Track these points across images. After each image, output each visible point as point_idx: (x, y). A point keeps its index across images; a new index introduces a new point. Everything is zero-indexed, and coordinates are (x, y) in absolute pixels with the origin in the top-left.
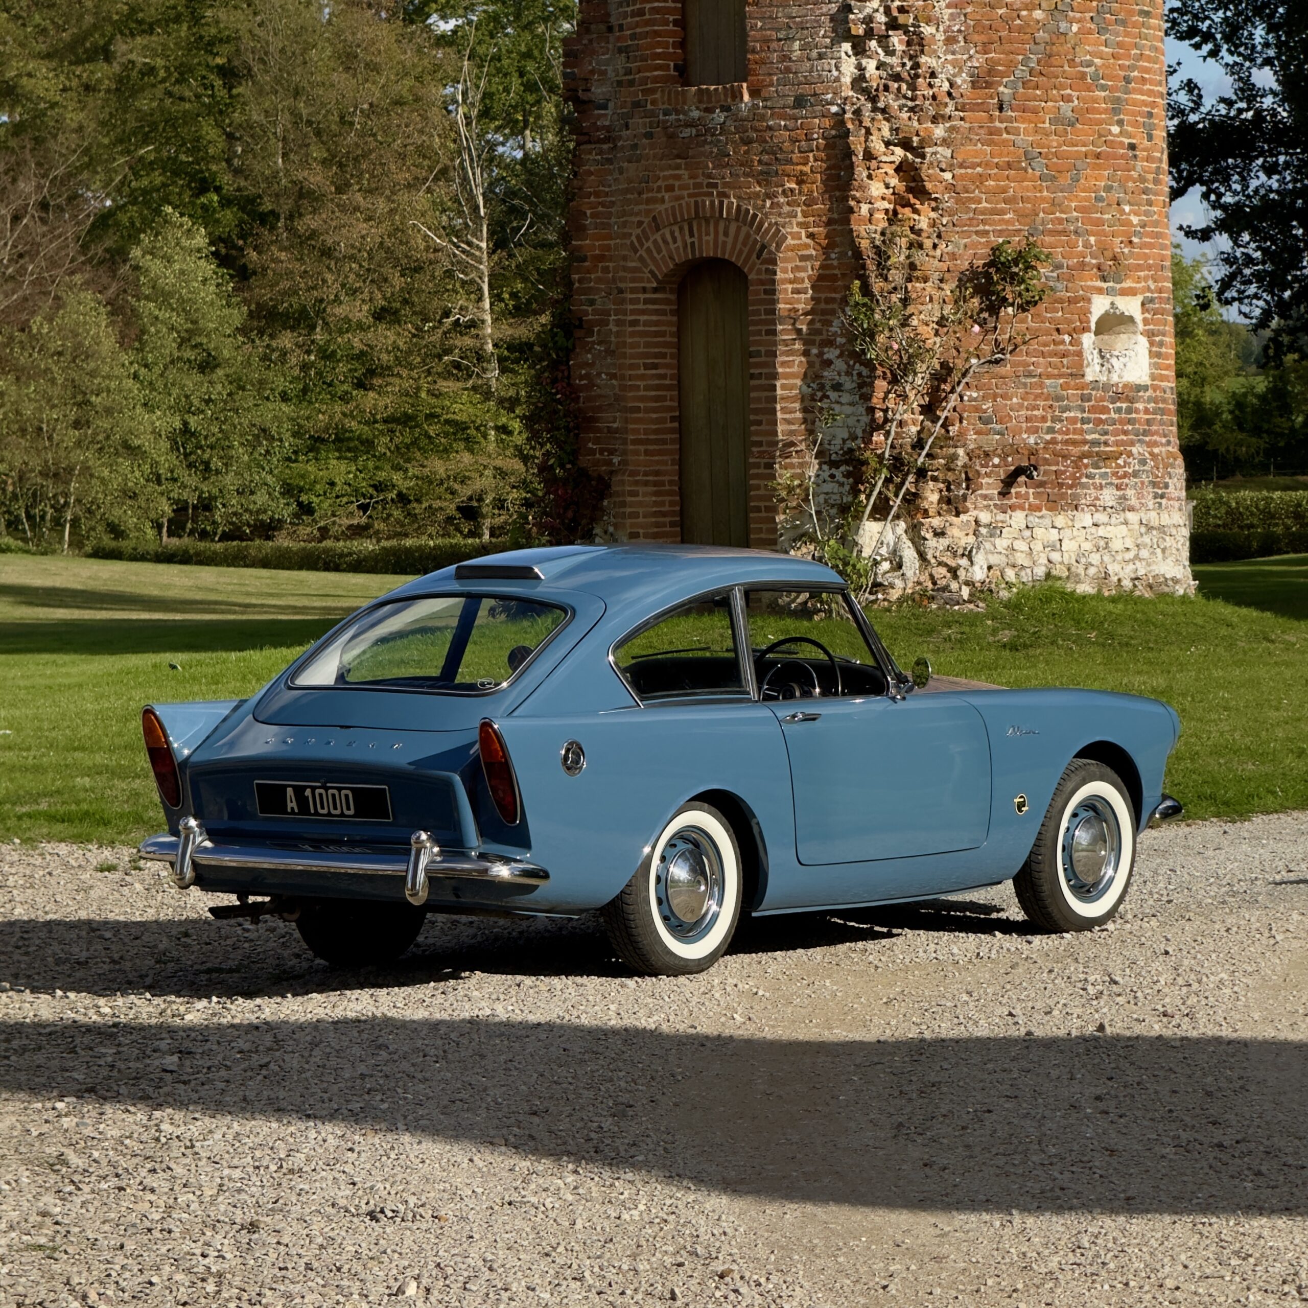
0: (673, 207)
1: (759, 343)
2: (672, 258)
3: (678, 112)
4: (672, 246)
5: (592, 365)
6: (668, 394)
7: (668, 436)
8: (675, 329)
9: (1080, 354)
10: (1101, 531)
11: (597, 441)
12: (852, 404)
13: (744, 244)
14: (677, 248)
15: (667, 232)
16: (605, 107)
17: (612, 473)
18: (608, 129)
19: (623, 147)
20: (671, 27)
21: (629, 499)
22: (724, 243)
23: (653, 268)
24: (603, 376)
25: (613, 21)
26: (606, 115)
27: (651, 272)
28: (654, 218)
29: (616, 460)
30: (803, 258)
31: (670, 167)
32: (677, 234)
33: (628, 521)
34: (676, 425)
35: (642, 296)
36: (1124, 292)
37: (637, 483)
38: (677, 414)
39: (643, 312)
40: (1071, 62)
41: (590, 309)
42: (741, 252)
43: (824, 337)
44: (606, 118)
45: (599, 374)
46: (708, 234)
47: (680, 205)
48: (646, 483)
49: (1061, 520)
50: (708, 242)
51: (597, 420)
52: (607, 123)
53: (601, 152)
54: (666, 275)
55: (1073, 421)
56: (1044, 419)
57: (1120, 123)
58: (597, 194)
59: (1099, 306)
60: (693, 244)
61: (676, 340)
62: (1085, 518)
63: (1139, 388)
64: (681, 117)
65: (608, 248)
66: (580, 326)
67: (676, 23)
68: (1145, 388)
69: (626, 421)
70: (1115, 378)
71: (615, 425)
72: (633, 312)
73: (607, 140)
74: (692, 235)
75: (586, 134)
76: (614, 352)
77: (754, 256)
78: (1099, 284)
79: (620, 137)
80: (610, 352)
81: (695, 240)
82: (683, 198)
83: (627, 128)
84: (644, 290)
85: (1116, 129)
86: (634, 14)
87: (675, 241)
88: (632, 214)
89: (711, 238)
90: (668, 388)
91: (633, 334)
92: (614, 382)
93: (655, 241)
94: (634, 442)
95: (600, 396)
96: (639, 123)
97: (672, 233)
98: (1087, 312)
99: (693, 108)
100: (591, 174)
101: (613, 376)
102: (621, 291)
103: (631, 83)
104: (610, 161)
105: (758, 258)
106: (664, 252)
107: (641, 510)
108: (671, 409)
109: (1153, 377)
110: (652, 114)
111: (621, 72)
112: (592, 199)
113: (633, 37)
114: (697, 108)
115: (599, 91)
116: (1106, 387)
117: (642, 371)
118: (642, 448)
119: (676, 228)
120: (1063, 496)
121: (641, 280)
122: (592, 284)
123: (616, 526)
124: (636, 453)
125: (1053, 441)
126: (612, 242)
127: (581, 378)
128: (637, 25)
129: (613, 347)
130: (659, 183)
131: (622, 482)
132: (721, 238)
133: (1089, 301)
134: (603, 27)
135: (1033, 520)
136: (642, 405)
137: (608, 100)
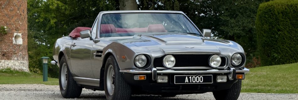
9: (12, 40)
10: (15, 63)
36: (19, 33)
40: (12, 3)
49: (9, 61)
55: (11, 49)
56: (7, 48)
57: (19, 11)
59: (15, 34)
62: (12, 61)
63: (21, 45)
68: (22, 45)
70: (17, 43)
78: (15, 31)
85: (18, 12)
98: (13, 35)
109: (23, 44)
116: (16, 44)
120: (9, 58)
125: (8, 51)
133: (14, 33)
135: (5, 61)
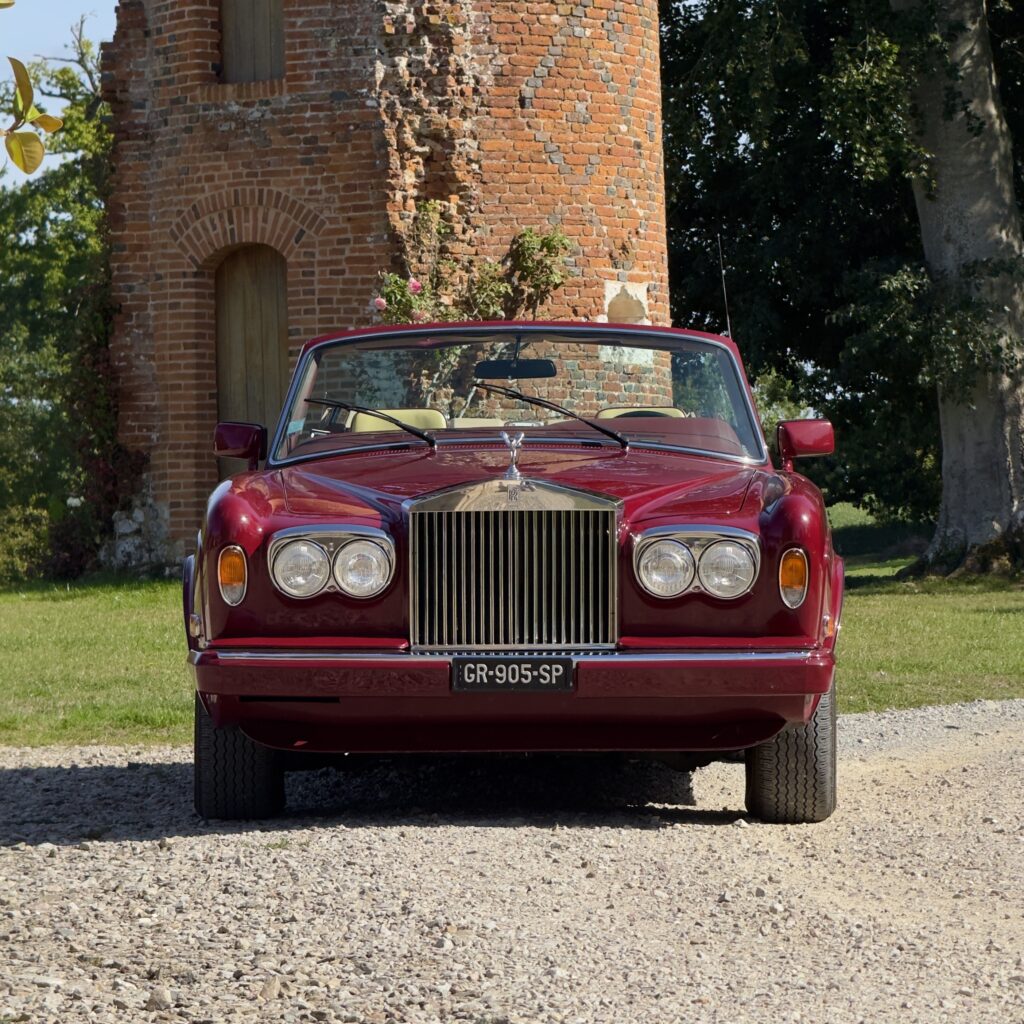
0: (213, 197)
1: (297, 322)
2: (212, 245)
3: (217, 107)
4: (212, 233)
5: (131, 347)
6: (207, 372)
7: (207, 412)
8: (212, 312)
11: (136, 418)
12: (389, 379)
13: (283, 229)
14: (217, 235)
15: (206, 219)
16: (142, 106)
17: (150, 448)
18: (146, 127)
19: (161, 142)
20: (209, 29)
21: (169, 471)
22: (264, 229)
23: (194, 254)
24: (142, 358)
25: (151, 26)
26: (143, 114)
27: (191, 258)
28: (194, 207)
29: (154, 436)
30: (340, 242)
31: (209, 159)
32: (217, 221)
33: (169, 492)
34: (214, 401)
35: (182, 281)
36: (632, 279)
37: (177, 456)
38: (215, 391)
39: (184, 295)
40: (585, 64)
41: (128, 295)
42: (279, 237)
43: (360, 315)
44: (143, 116)
45: (138, 356)
46: (247, 221)
47: (220, 195)
48: (187, 456)
50: (246, 228)
51: (136, 399)
52: (144, 121)
53: (139, 148)
54: (205, 260)
55: (590, 396)
56: (564, 394)
57: (627, 122)
58: (135, 188)
59: (612, 290)
60: (232, 230)
61: (213, 322)
63: (646, 370)
64: (221, 111)
65: (146, 238)
66: (120, 312)
67: (213, 25)
68: (650, 371)
69: (166, 398)
70: (625, 362)
71: (153, 404)
72: (173, 296)
73: (145, 137)
74: (231, 222)
75: (124, 131)
76: (152, 335)
77: (293, 241)
78: (612, 270)
79: (158, 134)
80: (148, 335)
81: (235, 226)
82: (222, 187)
83: (166, 124)
84: (184, 275)
85: (624, 128)
86: (172, 17)
87: (214, 228)
88: (171, 203)
89: (250, 224)
90: (208, 366)
91: (173, 316)
92: (153, 363)
93: (195, 230)
94: (175, 417)
95: (139, 376)
96: (178, 118)
97: (212, 221)
98: (602, 297)
99: (233, 103)
100: (129, 168)
101: (152, 358)
102: (159, 277)
103: (170, 82)
104: (147, 157)
105: (297, 242)
106: (204, 239)
107: (182, 481)
108: (209, 386)
109: (656, 362)
110: (191, 109)
111: (159, 72)
112: (130, 192)
113: (173, 38)
114: (237, 103)
115: (136, 91)
116: (618, 368)
117: (182, 351)
118: (182, 423)
119: (215, 216)
121: (180, 265)
122: (130, 272)
123: (155, 498)
124: (177, 427)
126: (150, 233)
127: (121, 360)
128: (176, 27)
129: (151, 330)
130: (199, 174)
131: (162, 456)
132: (260, 224)
133: (602, 285)
134: (140, 32)
136: (182, 383)
137: (145, 100)
